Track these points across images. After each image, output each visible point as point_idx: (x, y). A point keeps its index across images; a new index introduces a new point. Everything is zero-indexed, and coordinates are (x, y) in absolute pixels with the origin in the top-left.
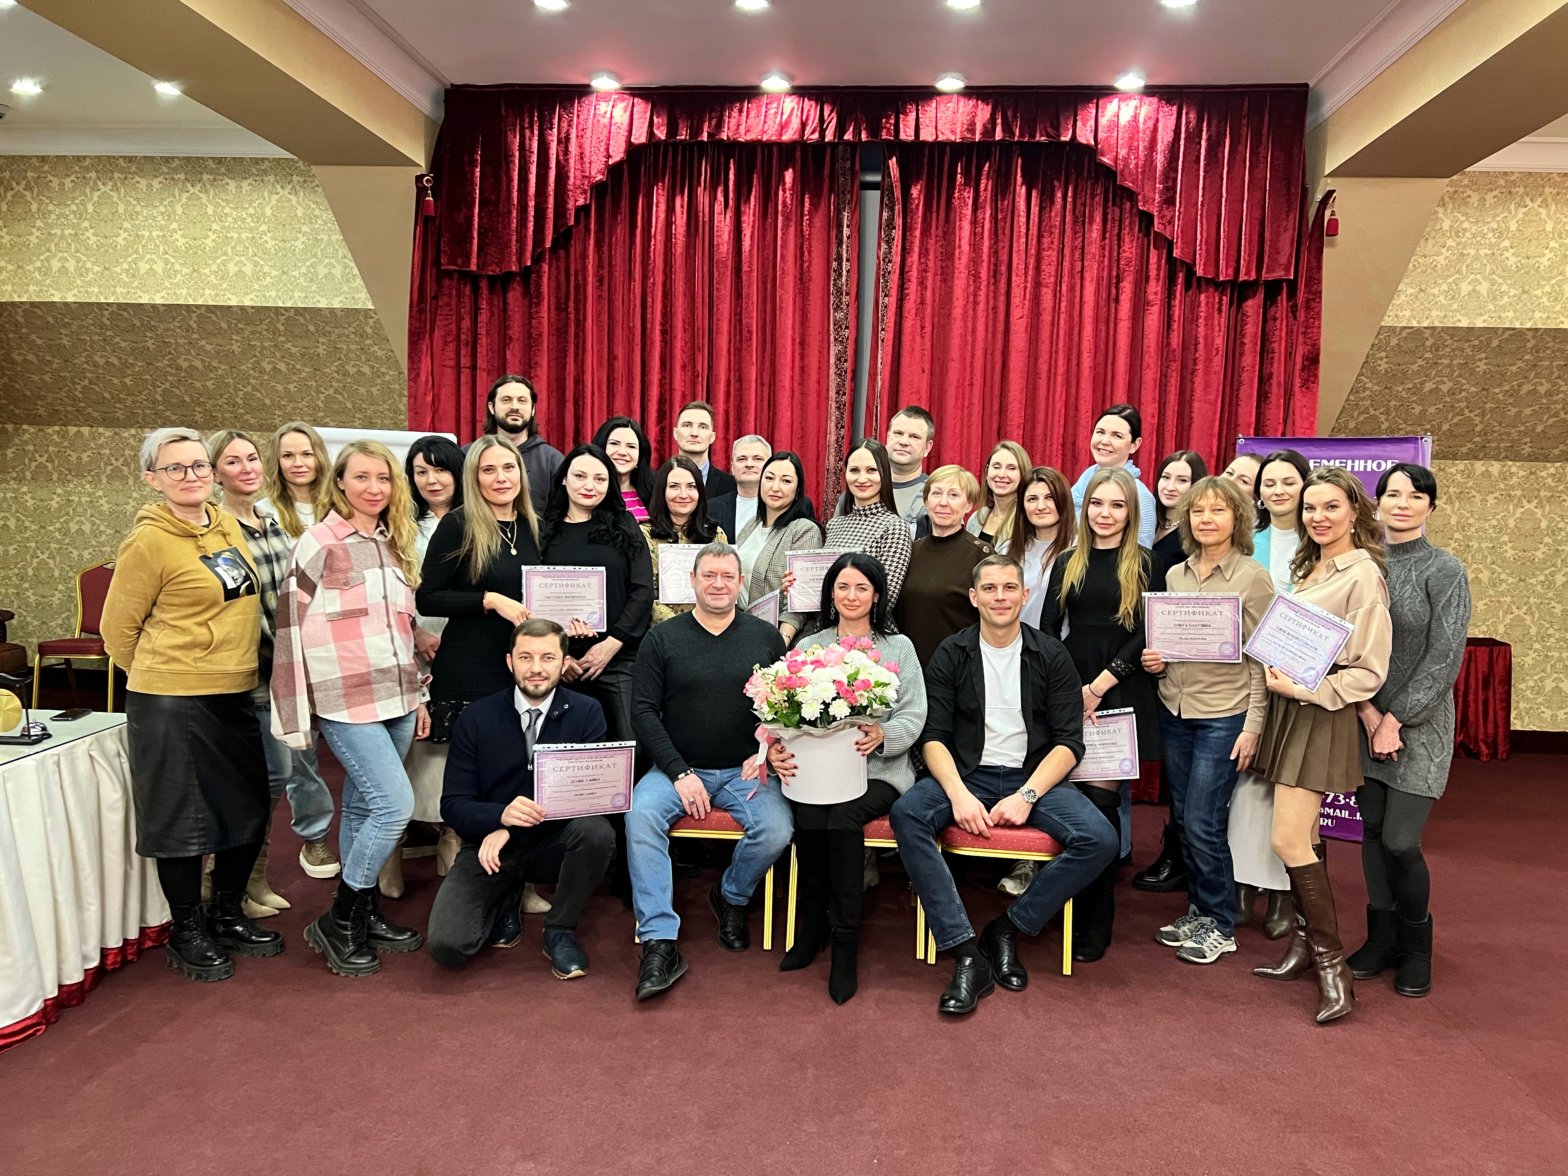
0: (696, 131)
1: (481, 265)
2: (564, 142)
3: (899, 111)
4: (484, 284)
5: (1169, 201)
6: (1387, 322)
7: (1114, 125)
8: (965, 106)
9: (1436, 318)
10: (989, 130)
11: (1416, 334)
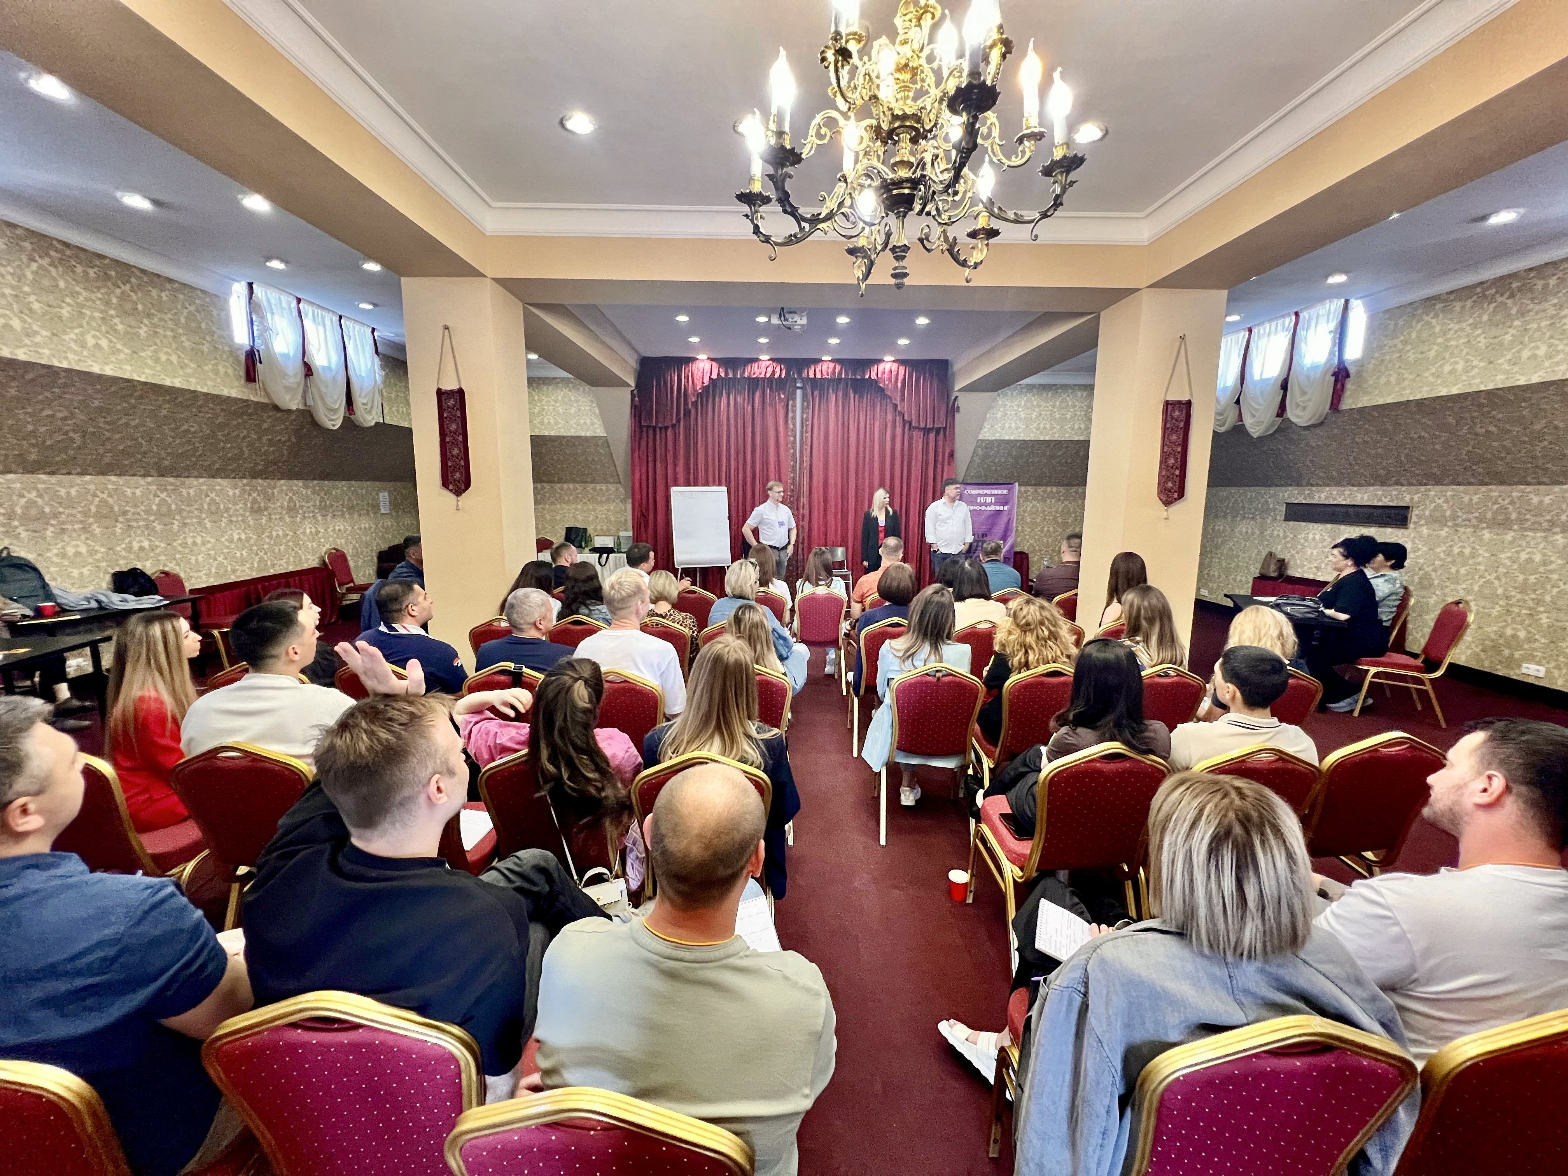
0: (735, 374)
1: (657, 422)
2: (687, 378)
3: (808, 367)
4: (658, 430)
5: (903, 400)
6: (981, 437)
7: (883, 373)
8: (832, 365)
9: (997, 437)
10: (840, 373)
11: (991, 442)
